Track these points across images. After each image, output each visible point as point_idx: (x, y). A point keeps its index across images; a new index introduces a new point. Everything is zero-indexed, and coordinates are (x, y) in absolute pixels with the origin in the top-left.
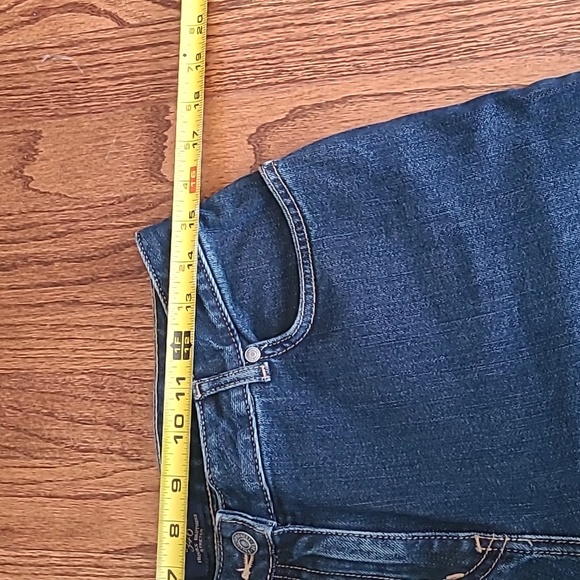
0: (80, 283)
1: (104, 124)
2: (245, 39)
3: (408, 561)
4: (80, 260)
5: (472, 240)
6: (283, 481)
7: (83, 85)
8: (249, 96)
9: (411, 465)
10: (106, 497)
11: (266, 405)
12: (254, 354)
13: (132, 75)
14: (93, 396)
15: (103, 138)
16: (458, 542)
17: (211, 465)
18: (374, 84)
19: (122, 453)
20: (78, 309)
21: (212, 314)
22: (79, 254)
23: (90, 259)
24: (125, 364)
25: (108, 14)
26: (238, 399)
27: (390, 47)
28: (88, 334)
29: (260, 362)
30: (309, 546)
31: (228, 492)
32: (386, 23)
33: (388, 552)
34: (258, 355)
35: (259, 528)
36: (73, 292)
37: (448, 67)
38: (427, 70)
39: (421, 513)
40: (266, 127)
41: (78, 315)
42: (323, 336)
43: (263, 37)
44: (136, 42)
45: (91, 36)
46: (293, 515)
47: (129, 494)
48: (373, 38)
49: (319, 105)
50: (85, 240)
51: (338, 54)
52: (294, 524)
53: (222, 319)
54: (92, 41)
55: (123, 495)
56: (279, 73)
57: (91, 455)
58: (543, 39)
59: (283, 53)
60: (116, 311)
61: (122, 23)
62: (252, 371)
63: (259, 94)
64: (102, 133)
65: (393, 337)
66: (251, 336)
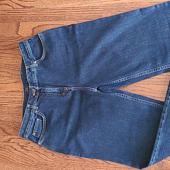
0: (4, 50)
1: (9, 24)
2: (32, 13)
3: (57, 92)
4: (4, 46)
5: (68, 46)
6: (40, 81)
7: (6, 18)
8: (32, 22)
9: (58, 78)
10: (6, 84)
11: (37, 70)
12: (35, 62)
13: (15, 17)
14: (5, 68)
15: (9, 27)
16: (64, 89)
17: (28, 79)
18: (51, 23)
19: (9, 77)
20: (3, 54)
21: (29, 56)
22: (4, 45)
23: (6, 46)
24: (10, 63)
25: (11, 6)
26: (33, 69)
27: (54, 17)
28: (5, 58)
29: (36, 64)
30: (43, 90)
31: (31, 83)
32: (53, 13)
33: (54, 90)
34: (36, 63)
35: (36, 88)
36: (3, 51)
37: (61, 21)
38: (58, 21)
39: (59, 85)
40: (35, 27)
41: (3, 55)
42: (46, 60)
43: (35, 13)
44: (16, 11)
45: (8, 10)
46: (41, 86)
47: (10, 83)
48: (51, 15)
49: (43, 25)
50: (5, 43)
51: (46, 17)
52: (41, 87)
53: (31, 57)
54: (9, 10)
55: (9, 83)
56: (37, 19)
57: (4, 77)
58: (74, 19)
59: (38, 16)
60: (10, 55)
61: (13, 8)
62: (35, 65)
63: (34, 22)
64: (9, 26)
65: (56, 60)
66: (35, 60)
